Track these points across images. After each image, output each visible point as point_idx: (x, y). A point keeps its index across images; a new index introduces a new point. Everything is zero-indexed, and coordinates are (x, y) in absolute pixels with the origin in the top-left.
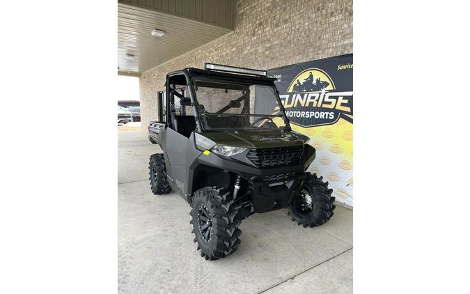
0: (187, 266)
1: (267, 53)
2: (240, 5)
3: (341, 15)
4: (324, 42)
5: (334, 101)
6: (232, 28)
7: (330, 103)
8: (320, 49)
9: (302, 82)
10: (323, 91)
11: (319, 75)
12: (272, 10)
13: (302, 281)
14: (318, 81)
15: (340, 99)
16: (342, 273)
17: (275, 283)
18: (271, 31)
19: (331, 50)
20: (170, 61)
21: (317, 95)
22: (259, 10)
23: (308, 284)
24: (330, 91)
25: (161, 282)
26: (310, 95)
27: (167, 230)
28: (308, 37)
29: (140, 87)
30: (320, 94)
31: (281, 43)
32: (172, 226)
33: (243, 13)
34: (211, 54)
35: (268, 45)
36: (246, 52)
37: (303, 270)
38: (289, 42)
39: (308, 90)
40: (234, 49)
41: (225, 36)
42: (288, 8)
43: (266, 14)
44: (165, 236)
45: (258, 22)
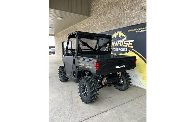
0: (66, 108)
1: (102, 25)
2: (92, 7)
3: (129, 10)
4: (123, 21)
5: (127, 44)
6: (89, 16)
7: (126, 45)
8: (121, 24)
9: (115, 36)
10: (123, 40)
11: (121, 34)
12: (104, 9)
13: (110, 112)
14: (121, 36)
15: (129, 43)
16: (126, 109)
17: (99, 113)
18: (103, 17)
19: (125, 24)
20: (66, 29)
21: (121, 42)
22: (99, 9)
23: (112, 113)
24: (126, 40)
25: (55, 114)
26: (118, 42)
27: (60, 95)
28: (117, 19)
29: (55, 40)
30: (122, 41)
31: (107, 22)
32: (63, 94)
33: (93, 10)
34: (82, 26)
35: (102, 23)
36: (94, 25)
37: (111, 108)
38: (110, 21)
39: (118, 40)
40: (90, 24)
41: (87, 19)
42: (110, 8)
43: (101, 10)
44: (59, 97)
45: (98, 14)
